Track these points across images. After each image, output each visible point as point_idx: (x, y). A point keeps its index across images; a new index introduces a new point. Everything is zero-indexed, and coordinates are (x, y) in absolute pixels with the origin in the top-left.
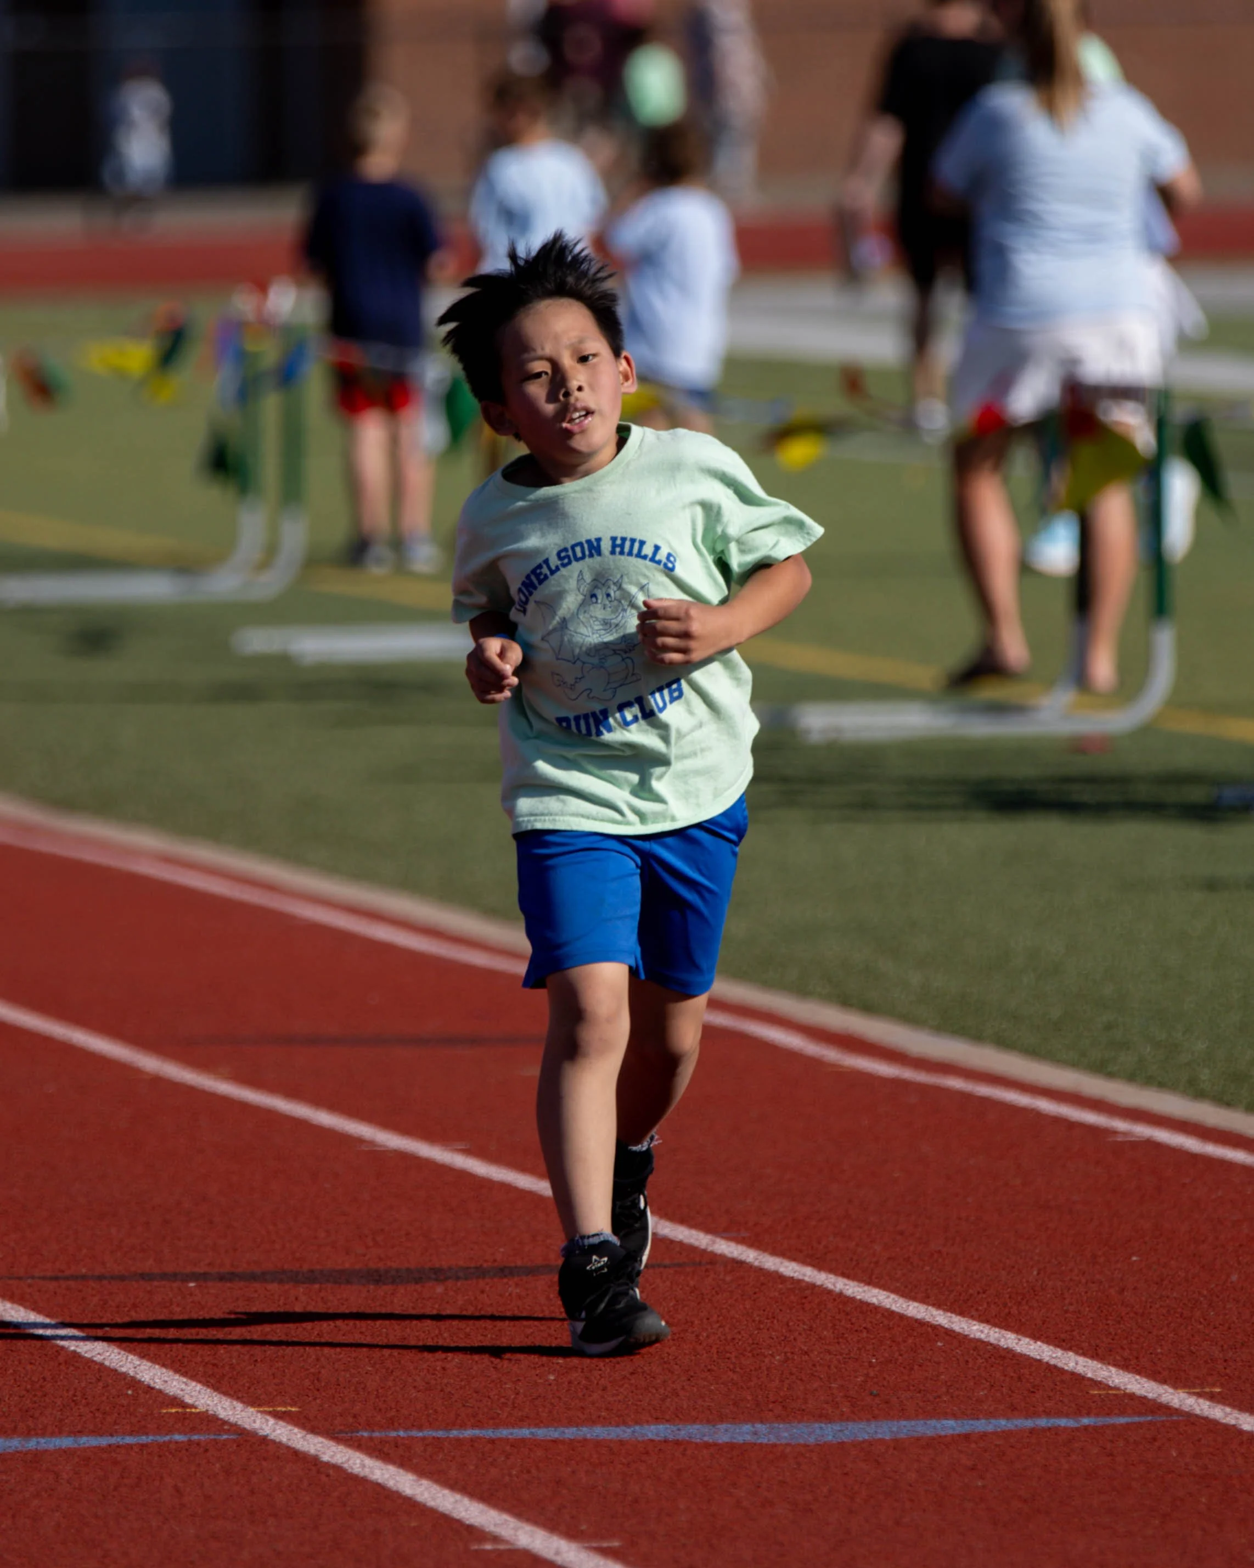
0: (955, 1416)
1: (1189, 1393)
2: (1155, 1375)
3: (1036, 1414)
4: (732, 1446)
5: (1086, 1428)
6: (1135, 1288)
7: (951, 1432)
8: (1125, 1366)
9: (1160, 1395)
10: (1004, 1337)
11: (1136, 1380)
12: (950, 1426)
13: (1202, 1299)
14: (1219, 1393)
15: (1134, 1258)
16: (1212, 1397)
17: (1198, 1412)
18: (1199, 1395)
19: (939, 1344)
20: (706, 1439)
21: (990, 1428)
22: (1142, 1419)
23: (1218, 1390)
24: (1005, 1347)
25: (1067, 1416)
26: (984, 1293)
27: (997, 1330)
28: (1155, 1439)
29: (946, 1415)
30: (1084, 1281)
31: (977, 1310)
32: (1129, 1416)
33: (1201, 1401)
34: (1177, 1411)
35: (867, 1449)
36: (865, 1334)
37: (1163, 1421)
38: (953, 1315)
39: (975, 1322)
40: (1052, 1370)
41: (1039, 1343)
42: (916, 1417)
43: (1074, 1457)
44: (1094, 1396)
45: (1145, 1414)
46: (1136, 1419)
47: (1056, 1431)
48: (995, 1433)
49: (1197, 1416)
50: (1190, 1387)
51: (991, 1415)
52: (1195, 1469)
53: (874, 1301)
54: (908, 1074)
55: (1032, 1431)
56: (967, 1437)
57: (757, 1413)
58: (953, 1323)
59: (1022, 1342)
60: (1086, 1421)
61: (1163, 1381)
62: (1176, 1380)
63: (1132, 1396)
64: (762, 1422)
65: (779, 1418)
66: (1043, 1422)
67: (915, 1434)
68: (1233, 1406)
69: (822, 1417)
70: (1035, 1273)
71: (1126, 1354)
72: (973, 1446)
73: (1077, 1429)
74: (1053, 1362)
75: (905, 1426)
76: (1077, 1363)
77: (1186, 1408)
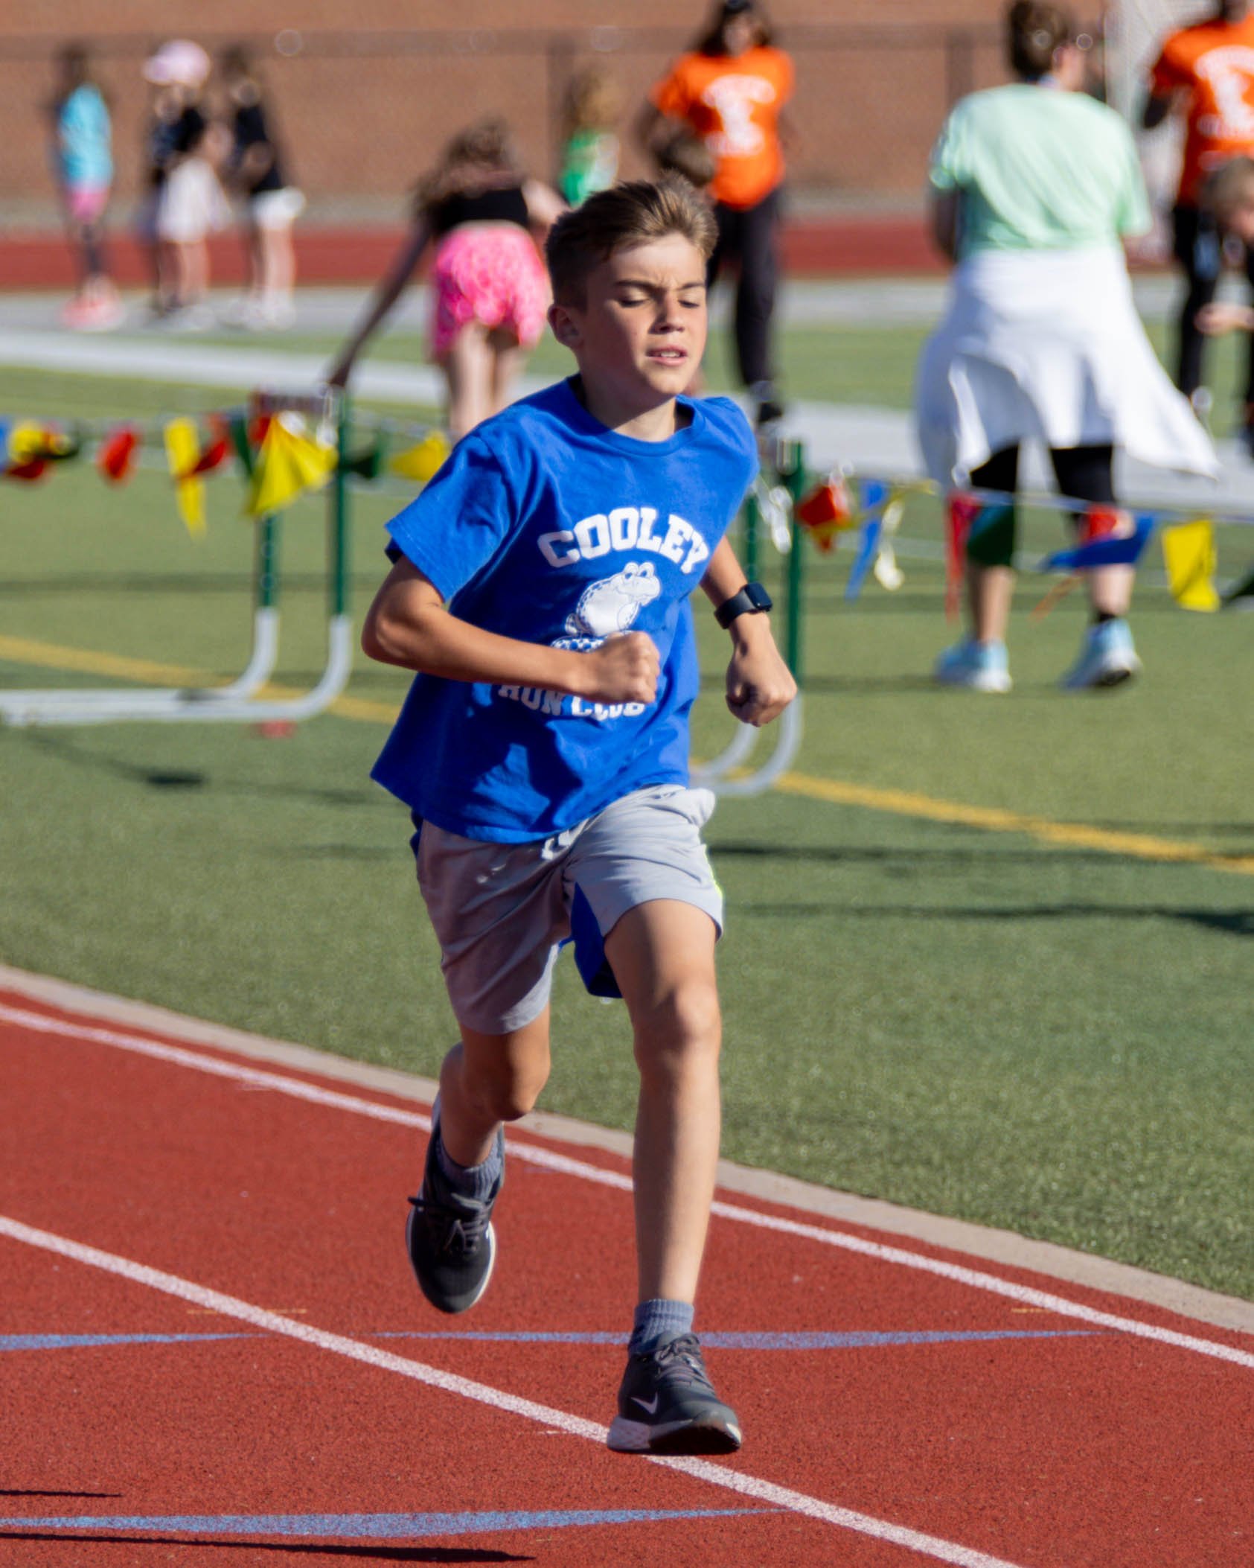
0: (61, 1332)
1: (278, 1315)
2: (249, 1298)
3: (135, 1331)
5: (179, 1343)
6: (241, 1221)
7: (56, 1345)
8: (223, 1289)
9: (250, 1316)
10: (115, 1262)
11: (230, 1302)
12: (55, 1341)
13: (301, 1231)
14: (304, 1315)
15: (245, 1194)
16: (298, 1318)
17: (282, 1330)
18: (286, 1316)
19: (56, 1268)
21: (91, 1343)
22: (231, 1336)
23: (303, 1311)
24: (115, 1271)
25: (163, 1332)
26: (103, 1223)
27: (110, 1256)
28: (240, 1354)
29: (53, 1331)
30: (195, 1214)
31: (95, 1238)
32: (220, 1333)
33: (287, 1321)
34: (264, 1330)
37: (249, 1340)
38: (72, 1243)
39: (91, 1250)
40: (155, 1293)
41: (147, 1269)
42: (26, 1332)
43: (164, 1369)
44: (190, 1315)
45: (235, 1332)
46: (226, 1336)
47: (151, 1345)
48: (96, 1347)
49: (282, 1335)
50: (278, 1308)
51: (94, 1331)
52: (272, 1380)
54: (63, 1028)
55: (130, 1346)
56: (69, 1351)
58: (71, 1250)
59: (131, 1267)
60: (179, 1337)
61: (255, 1303)
62: (266, 1301)
63: (225, 1317)
66: (140, 1338)
67: (23, 1348)
68: (315, 1326)
71: (224, 1278)
72: (74, 1358)
73: (171, 1345)
74: (157, 1285)
75: (15, 1340)
76: (178, 1286)
77: (272, 1327)
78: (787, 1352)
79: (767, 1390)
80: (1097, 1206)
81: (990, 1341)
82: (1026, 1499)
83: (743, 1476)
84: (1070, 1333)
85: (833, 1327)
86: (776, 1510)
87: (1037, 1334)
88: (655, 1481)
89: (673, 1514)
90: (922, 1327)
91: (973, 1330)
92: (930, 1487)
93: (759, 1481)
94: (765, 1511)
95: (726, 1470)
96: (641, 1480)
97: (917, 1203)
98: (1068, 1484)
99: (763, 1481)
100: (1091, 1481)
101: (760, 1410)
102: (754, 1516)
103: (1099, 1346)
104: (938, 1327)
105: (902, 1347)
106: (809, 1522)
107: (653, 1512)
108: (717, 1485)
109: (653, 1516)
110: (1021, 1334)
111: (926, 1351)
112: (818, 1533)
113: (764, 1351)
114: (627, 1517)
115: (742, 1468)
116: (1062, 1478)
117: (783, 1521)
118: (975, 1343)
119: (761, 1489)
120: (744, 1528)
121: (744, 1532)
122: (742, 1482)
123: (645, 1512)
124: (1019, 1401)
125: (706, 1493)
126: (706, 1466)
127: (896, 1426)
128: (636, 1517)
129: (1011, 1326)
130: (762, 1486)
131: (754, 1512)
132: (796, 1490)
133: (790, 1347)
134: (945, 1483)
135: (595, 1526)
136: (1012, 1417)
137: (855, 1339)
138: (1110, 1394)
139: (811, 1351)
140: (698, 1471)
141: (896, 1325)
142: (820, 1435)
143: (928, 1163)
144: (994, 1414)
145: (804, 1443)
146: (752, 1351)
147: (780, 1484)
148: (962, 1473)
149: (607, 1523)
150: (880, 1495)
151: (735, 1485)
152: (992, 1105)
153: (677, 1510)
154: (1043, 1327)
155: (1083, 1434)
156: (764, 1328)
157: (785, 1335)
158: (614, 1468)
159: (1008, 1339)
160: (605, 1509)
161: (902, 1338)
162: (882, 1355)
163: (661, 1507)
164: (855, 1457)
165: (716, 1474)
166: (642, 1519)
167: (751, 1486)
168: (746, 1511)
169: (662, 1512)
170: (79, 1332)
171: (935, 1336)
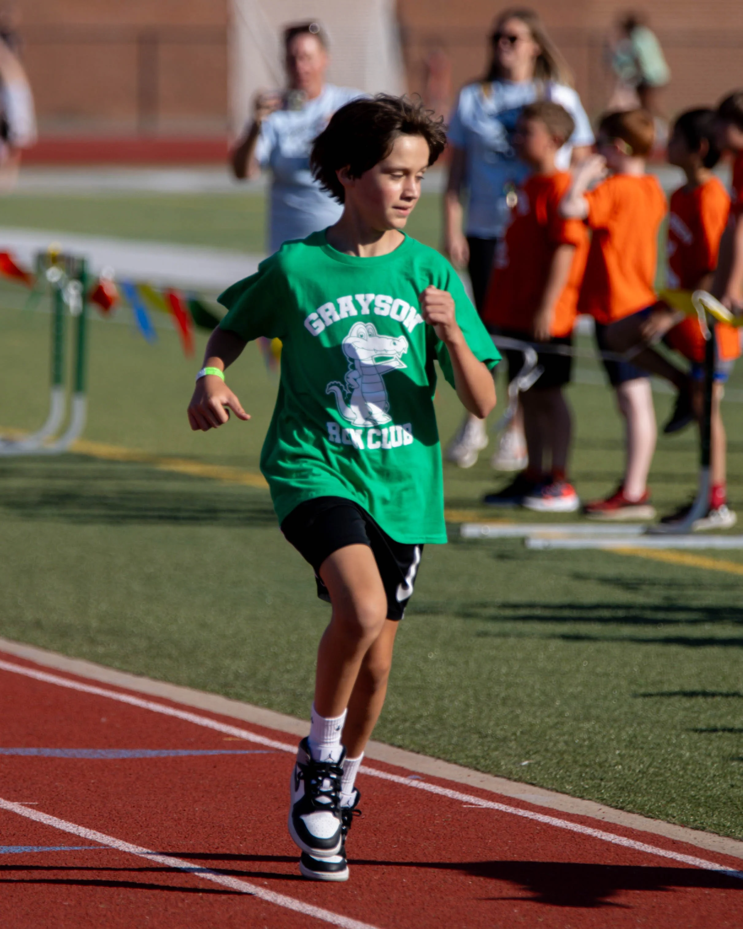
78: (101, 760)
79: (92, 781)
80: (266, 682)
81: (213, 756)
82: (241, 843)
83: (84, 828)
84: (257, 752)
85: (126, 746)
86: (103, 848)
87: (239, 752)
88: (35, 830)
89: (47, 849)
90: (175, 747)
91: (204, 749)
92: (187, 836)
93: (93, 831)
94: (97, 848)
95: (74, 825)
96: (27, 829)
97: (165, 679)
98: (263, 835)
99: (95, 831)
100: (276, 834)
101: (90, 792)
102: (92, 850)
103: (273, 759)
104: (185, 746)
105: (165, 758)
106: (122, 854)
107: (35, 848)
108: (69, 833)
109: (36, 850)
110: (230, 752)
111: (177, 760)
112: (128, 860)
113: (88, 760)
114: (21, 850)
115: (82, 824)
116: (260, 831)
117: (108, 854)
118: (204, 757)
119: (94, 836)
120: (87, 857)
121: (87, 859)
122: (84, 832)
123: (31, 847)
124: (232, 789)
125: (64, 838)
126: (63, 823)
127: (165, 802)
128: (26, 850)
129: (224, 747)
130: (94, 834)
131: (91, 848)
132: (114, 837)
133: (102, 757)
134: (195, 834)
135: (4, 855)
136: (229, 798)
137: (138, 753)
138: (282, 786)
139: (115, 760)
140: (59, 825)
141: (160, 746)
142: (124, 806)
143: (170, 656)
144: (219, 796)
145: (115, 810)
146: (82, 760)
147: (104, 833)
148: (205, 828)
149: (10, 853)
150: (159, 840)
151: (80, 833)
152: (203, 625)
153: (49, 846)
154: (242, 748)
155: (269, 808)
156: (87, 746)
157: (99, 751)
158: (12, 823)
159: (222, 755)
160: (9, 846)
161: (164, 753)
162: (154, 762)
163: (39, 845)
164: (144, 819)
165: (68, 827)
166: (30, 851)
167: (88, 834)
168: (87, 848)
169: (40, 848)
171: (183, 753)
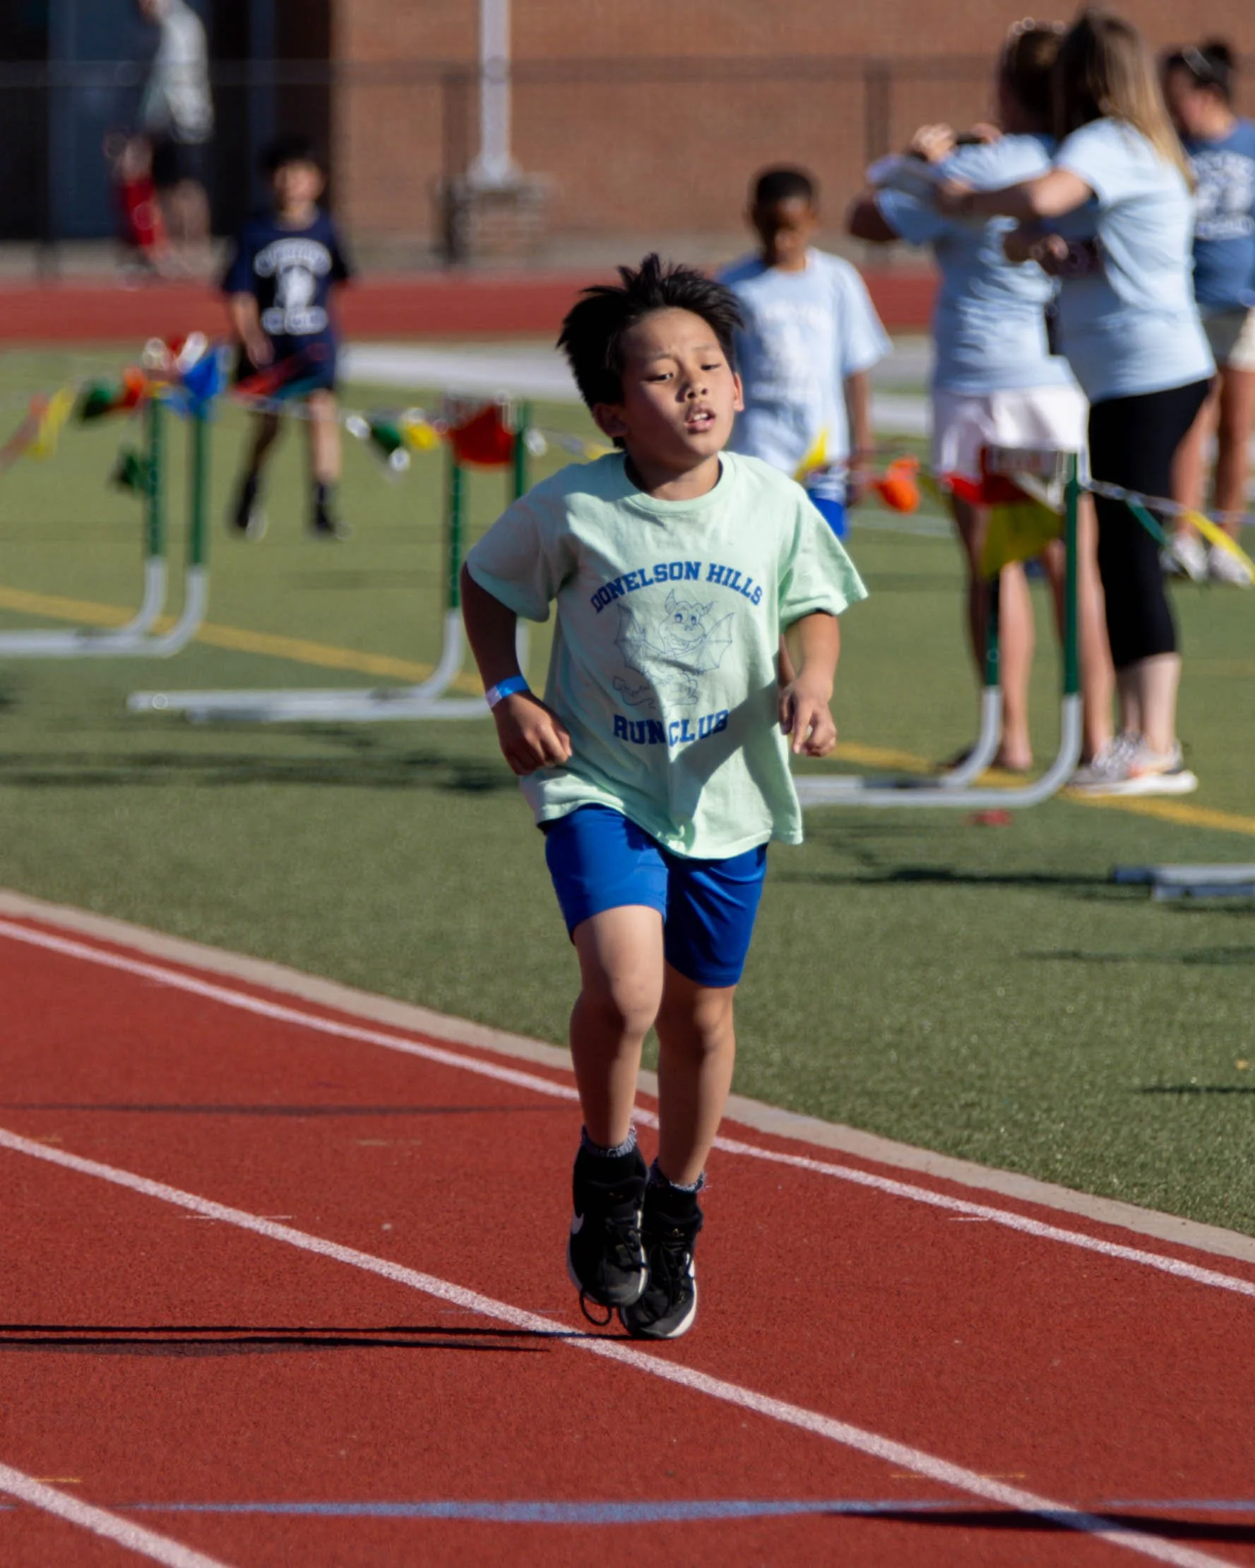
0: (749, 1498)
1: (991, 1479)
2: (961, 1460)
3: (833, 1498)
4: (516, 1525)
5: (881, 1512)
6: (953, 1372)
7: (742, 1514)
8: (932, 1449)
9: (961, 1480)
10: (810, 1419)
11: (940, 1465)
12: (742, 1508)
13: (1019, 1383)
14: (1023, 1479)
15: (957, 1341)
16: (1015, 1483)
17: (997, 1497)
18: (1003, 1481)
19: (744, 1425)
20: (491, 1517)
21: (783, 1511)
22: (940, 1504)
23: (1021, 1476)
24: (811, 1429)
25: (864, 1499)
26: (797, 1373)
27: (805, 1412)
29: (741, 1496)
30: (901, 1364)
31: (788, 1392)
32: (926, 1501)
33: (1003, 1487)
34: (977, 1497)
35: (655, 1532)
36: (669, 1415)
38: (763, 1397)
39: (784, 1404)
40: (854, 1453)
41: (846, 1426)
42: (709, 1499)
43: (864, 1541)
44: (895, 1480)
45: (944, 1499)
48: (788, 1517)
49: (997, 1502)
50: (994, 1472)
51: (786, 1497)
52: (985, 1554)
53: (685, 1381)
54: (755, 1151)
56: (757, 1520)
57: (548, 1491)
58: (760, 1404)
59: (828, 1424)
60: (881, 1505)
61: (968, 1466)
62: (980, 1464)
63: (932, 1481)
64: (552, 1501)
65: (571, 1497)
67: (706, 1516)
68: (1035, 1493)
69: (615, 1497)
70: (853, 1355)
71: (933, 1437)
72: (763, 1528)
73: (872, 1513)
74: (857, 1445)
75: (696, 1507)
76: (881, 1446)
77: (986, 1494)
170: (770, 1498)
